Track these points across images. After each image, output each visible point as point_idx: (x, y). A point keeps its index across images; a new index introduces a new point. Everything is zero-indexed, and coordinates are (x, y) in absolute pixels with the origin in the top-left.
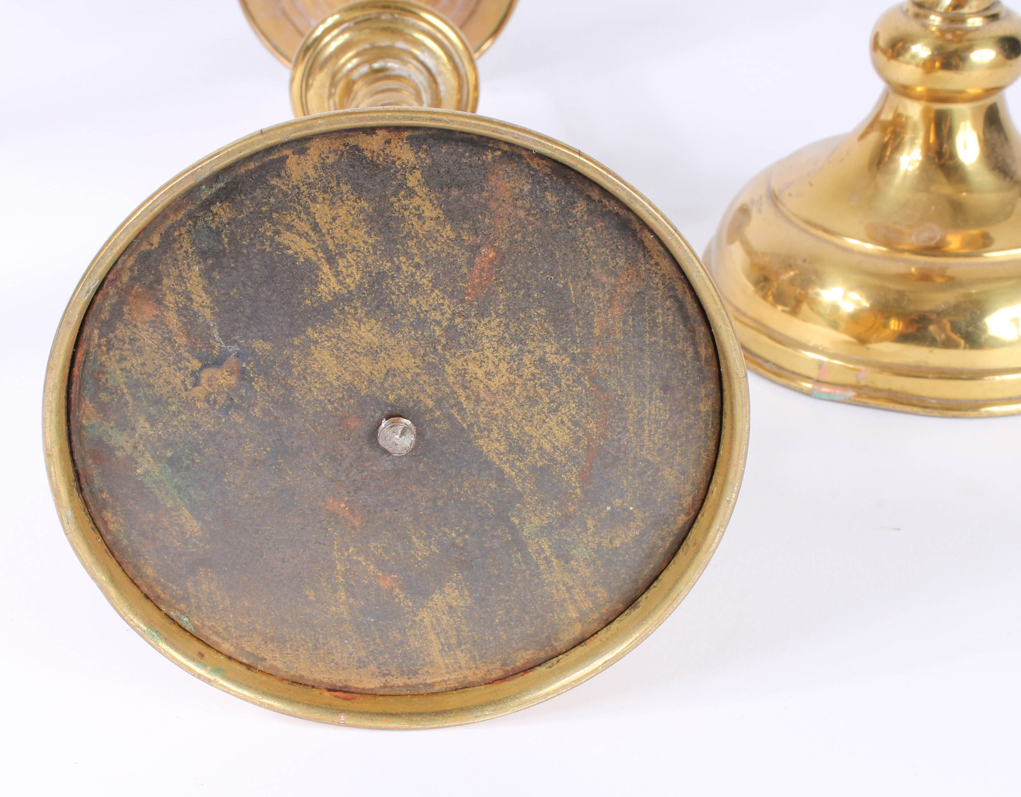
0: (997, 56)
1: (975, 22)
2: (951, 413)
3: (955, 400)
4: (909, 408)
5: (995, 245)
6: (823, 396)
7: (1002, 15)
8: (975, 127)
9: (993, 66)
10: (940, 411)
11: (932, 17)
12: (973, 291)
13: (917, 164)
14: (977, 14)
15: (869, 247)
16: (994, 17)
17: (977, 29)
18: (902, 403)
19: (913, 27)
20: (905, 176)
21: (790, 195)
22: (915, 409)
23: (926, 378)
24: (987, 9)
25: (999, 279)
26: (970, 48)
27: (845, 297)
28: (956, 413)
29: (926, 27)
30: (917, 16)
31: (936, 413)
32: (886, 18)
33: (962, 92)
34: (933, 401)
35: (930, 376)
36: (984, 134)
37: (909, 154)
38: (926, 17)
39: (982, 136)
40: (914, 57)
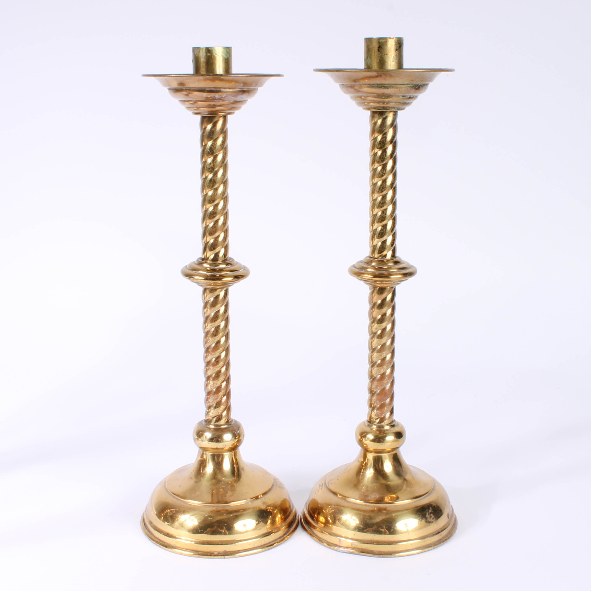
0: (394, 438)
1: (387, 428)
2: (382, 556)
3: (383, 552)
4: (368, 554)
5: (400, 499)
6: (341, 551)
7: (396, 425)
8: (390, 461)
9: (393, 441)
10: (378, 555)
11: (373, 426)
12: (394, 515)
13: (372, 474)
14: (388, 425)
15: (359, 502)
16: (393, 426)
17: (387, 430)
18: (366, 553)
19: (368, 429)
20: (368, 479)
21: (331, 483)
22: (370, 555)
23: (373, 544)
24: (390, 423)
25: (402, 511)
26: (385, 437)
27: (351, 518)
28: (383, 556)
29: (372, 429)
30: (369, 425)
31: (377, 556)
32: (359, 426)
33: (385, 450)
34: (376, 552)
35: (375, 543)
36: (393, 463)
37: (369, 470)
38: (371, 426)
39: (392, 464)
40: (368, 439)
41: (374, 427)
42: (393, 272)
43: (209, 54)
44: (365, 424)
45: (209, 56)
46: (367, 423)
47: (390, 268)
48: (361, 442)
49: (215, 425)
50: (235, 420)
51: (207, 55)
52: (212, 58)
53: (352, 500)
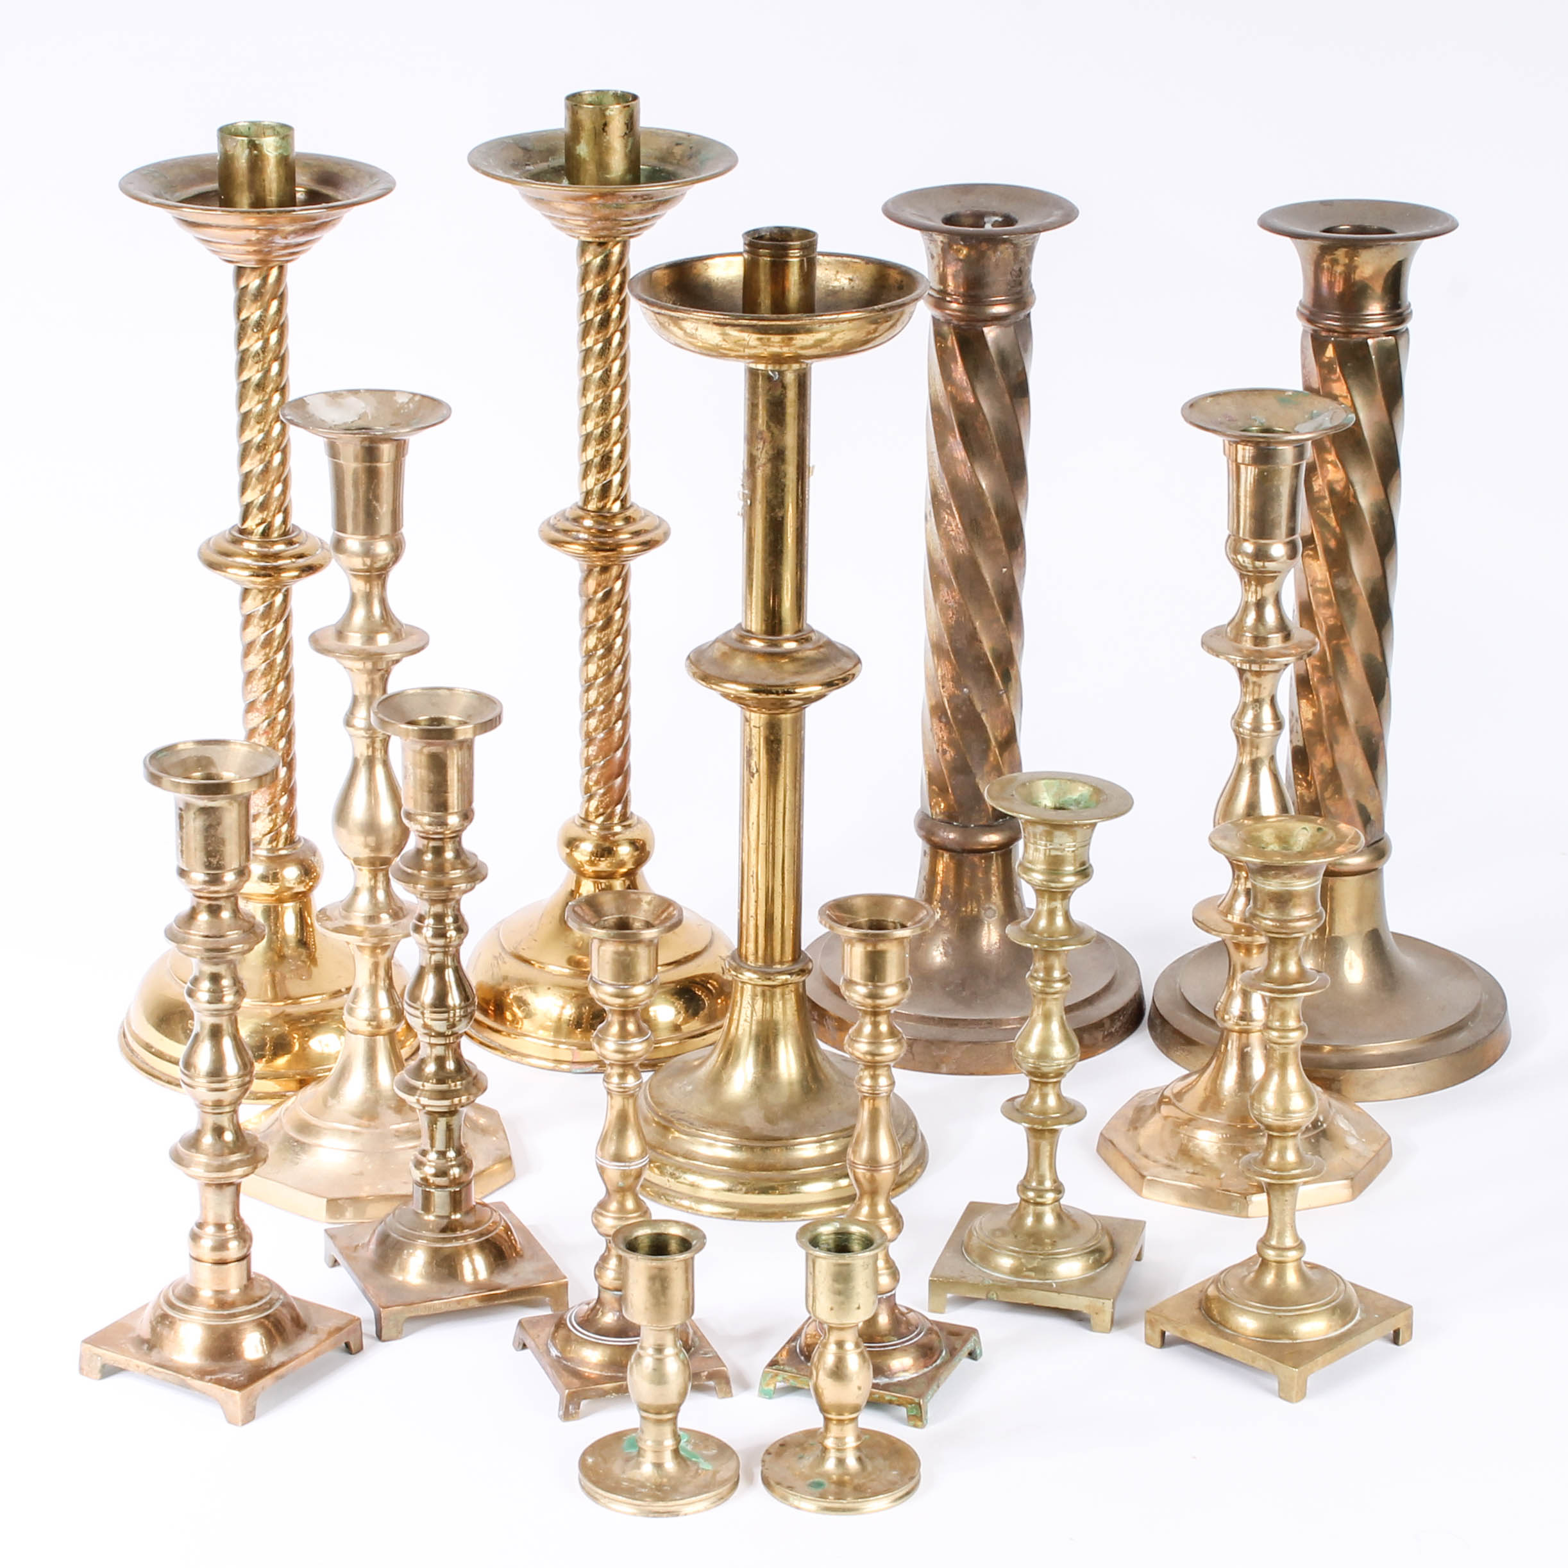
14: (620, 826)
16: (628, 827)
17: (618, 834)
19: (581, 833)
29: (589, 832)
38: (588, 827)
40: (583, 851)
41: (594, 828)
42: (623, 540)
43: (255, 152)
44: (574, 822)
45: (256, 156)
46: (579, 822)
47: (616, 531)
48: (570, 860)
49: (269, 850)
50: (305, 840)
51: (251, 152)
52: (262, 161)
53: (551, 968)
